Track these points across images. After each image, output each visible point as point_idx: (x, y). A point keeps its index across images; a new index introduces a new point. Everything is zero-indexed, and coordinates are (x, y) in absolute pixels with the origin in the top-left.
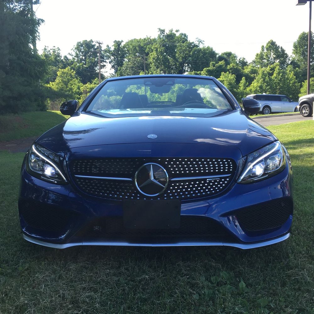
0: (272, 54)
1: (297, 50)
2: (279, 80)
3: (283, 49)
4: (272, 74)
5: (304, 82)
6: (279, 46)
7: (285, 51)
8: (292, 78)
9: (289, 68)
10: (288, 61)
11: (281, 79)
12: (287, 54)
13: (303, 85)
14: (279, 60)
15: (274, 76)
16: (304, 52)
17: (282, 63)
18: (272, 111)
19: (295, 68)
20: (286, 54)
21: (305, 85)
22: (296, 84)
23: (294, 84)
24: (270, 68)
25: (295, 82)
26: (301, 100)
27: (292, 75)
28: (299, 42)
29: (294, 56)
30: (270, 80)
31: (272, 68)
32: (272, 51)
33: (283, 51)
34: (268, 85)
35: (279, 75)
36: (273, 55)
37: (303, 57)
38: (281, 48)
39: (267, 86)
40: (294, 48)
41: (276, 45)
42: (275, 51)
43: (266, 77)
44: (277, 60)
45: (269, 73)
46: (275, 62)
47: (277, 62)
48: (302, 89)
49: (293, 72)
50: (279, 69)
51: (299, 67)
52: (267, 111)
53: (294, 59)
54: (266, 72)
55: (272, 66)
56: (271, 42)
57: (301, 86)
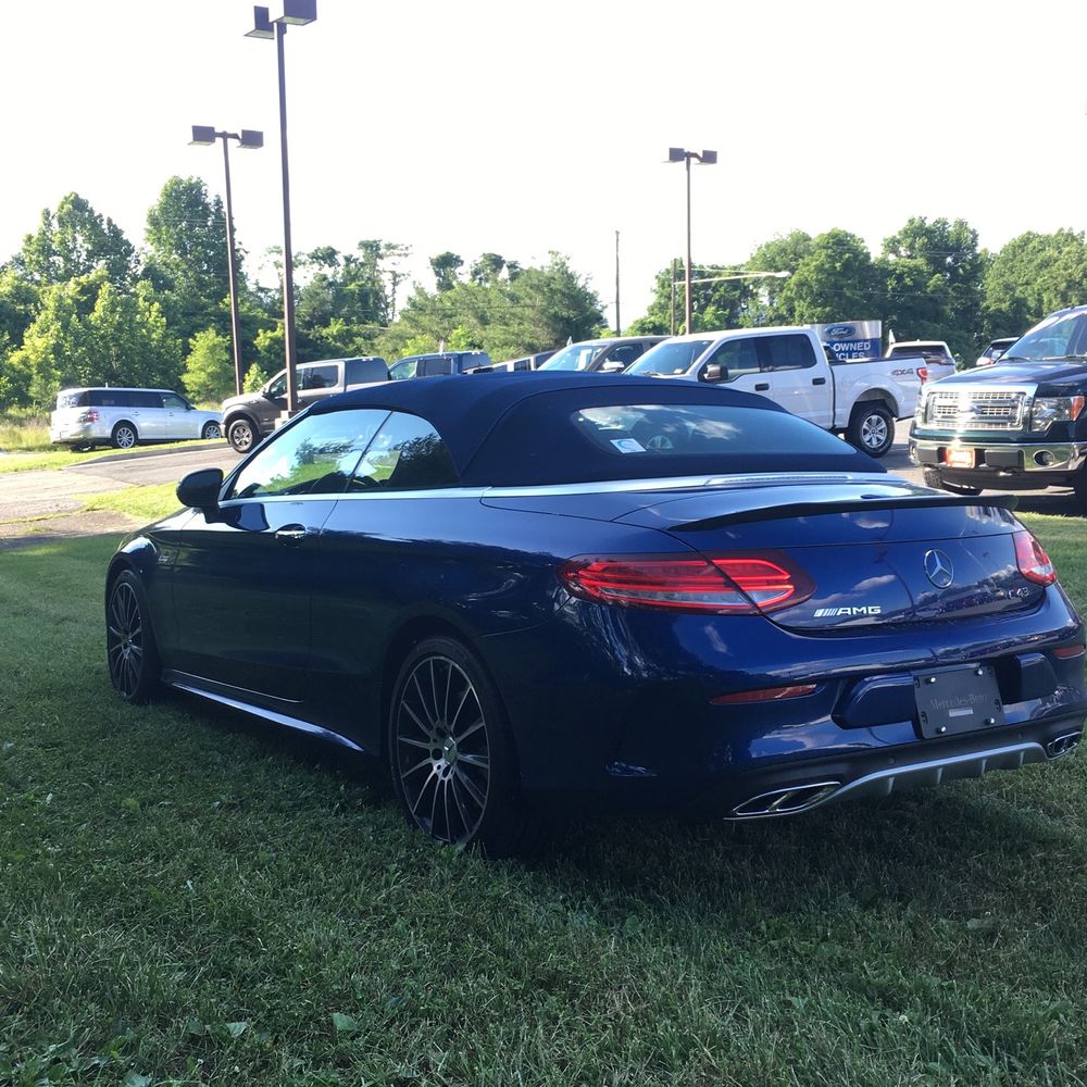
0: (80, 239)
1: (159, 231)
2: (115, 329)
3: (115, 226)
4: (89, 307)
5: (195, 338)
6: (100, 215)
7: (121, 232)
8: (156, 322)
9: (143, 289)
10: (133, 265)
11: (120, 324)
12: (131, 241)
13: (191, 347)
14: (104, 261)
15: (96, 314)
16: (180, 238)
17: (118, 271)
19: (158, 288)
20: (127, 243)
21: (196, 347)
22: (170, 343)
23: (164, 342)
24: (80, 287)
25: (165, 337)
27: (154, 313)
28: (164, 210)
29: (151, 249)
30: (87, 326)
31: (84, 286)
32: (78, 228)
33: (116, 231)
34: (81, 344)
35: (113, 311)
36: (84, 241)
37: (180, 255)
38: (110, 221)
39: (78, 348)
40: (151, 224)
41: (91, 212)
42: (88, 230)
43: (71, 316)
44: (98, 260)
45: (77, 301)
46: (92, 267)
47: (100, 267)
48: (190, 359)
49: (157, 305)
50: (110, 293)
51: (171, 288)
52: (125, 438)
53: (151, 258)
54: (70, 301)
55: (83, 279)
56: (72, 198)
57: (187, 351)
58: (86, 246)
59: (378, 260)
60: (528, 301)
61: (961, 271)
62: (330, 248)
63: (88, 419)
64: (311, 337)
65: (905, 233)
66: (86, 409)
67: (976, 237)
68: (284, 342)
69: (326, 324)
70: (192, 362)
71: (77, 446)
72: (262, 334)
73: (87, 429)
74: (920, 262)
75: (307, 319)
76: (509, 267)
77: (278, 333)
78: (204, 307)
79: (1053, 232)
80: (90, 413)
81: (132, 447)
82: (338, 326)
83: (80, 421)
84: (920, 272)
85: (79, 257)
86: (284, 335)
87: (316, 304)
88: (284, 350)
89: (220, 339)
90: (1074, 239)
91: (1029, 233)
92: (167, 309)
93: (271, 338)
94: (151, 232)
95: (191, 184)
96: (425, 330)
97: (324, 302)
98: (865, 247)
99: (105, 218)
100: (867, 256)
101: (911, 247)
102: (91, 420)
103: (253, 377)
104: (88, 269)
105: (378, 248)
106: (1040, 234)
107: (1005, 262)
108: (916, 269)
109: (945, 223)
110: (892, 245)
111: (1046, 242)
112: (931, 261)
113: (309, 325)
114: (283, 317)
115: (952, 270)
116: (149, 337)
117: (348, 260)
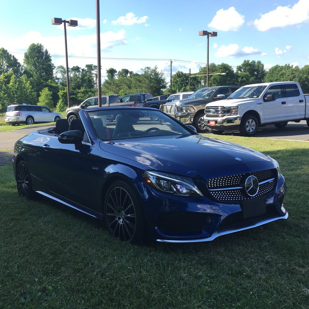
0: (4, 62)
1: (28, 60)
2: (16, 89)
3: (15, 58)
4: (8, 82)
5: (41, 92)
6: (11, 55)
7: (17, 60)
8: (29, 87)
9: (24, 78)
10: (21, 70)
11: (18, 87)
12: (20, 63)
13: (40, 94)
15: (10, 84)
16: (35, 62)
17: (16, 72)
18: (35, 121)
19: (29, 77)
20: (19, 63)
21: (42, 94)
22: (33, 94)
23: (31, 93)
24: (4, 77)
25: (31, 92)
26: (68, 111)
27: (28, 84)
28: (30, 53)
29: (25, 65)
30: (8, 88)
31: (6, 76)
32: (4, 59)
33: (15, 60)
34: (6, 93)
35: (15, 83)
36: (6, 63)
37: (35, 67)
38: (13, 57)
39: (4, 94)
40: (26, 58)
41: (8, 54)
42: (7, 59)
43: (3, 85)
44: (10, 68)
45: (4, 81)
46: (8, 70)
47: (11, 70)
48: (39, 98)
49: (29, 82)
50: (15, 78)
51: (32, 77)
52: (30, 121)
53: (26, 68)
54: (2, 80)
55: (6, 74)
56: (2, 50)
57: (39, 95)
58: (6, 64)
59: (92, 71)
60: (144, 82)
61: (259, 76)
62: (77, 67)
63: (18, 115)
64: (75, 92)
65: (243, 65)
66: (17, 112)
67: (263, 66)
68: (67, 93)
69: (80, 89)
70: (41, 99)
71: (14, 124)
72: (60, 91)
73: (18, 118)
74: (247, 73)
75: (74, 87)
76: (130, 73)
77: (65, 91)
78: (43, 83)
79: (284, 65)
80: (19, 113)
81: (33, 124)
82: (83, 89)
83: (15, 116)
84: (248, 76)
85: (4, 67)
86: (67, 91)
87: (76, 82)
88: (67, 96)
89: (49, 92)
90: (290, 67)
91: (277, 66)
92: (31, 84)
93: (63, 93)
94: (26, 60)
95: (38, 46)
96: (111, 90)
97: (78, 82)
98: (232, 69)
99: (12, 55)
100: (233, 71)
101: (245, 69)
102: (19, 115)
103: (60, 104)
104: (7, 71)
105: (92, 67)
106: (280, 66)
107: (270, 74)
108: (247, 75)
109: (255, 62)
110: (239, 68)
111: (282, 68)
112: (250, 73)
113: (74, 89)
114: (67, 86)
115: (257, 76)
116: (27, 92)
117: (83, 70)
